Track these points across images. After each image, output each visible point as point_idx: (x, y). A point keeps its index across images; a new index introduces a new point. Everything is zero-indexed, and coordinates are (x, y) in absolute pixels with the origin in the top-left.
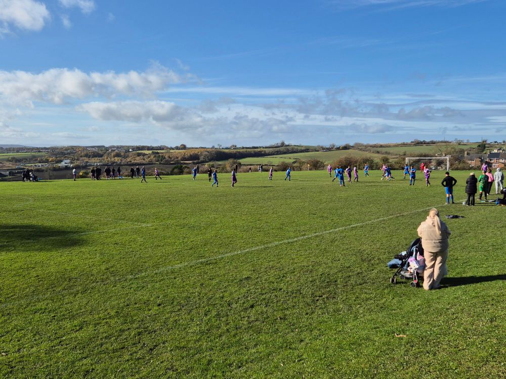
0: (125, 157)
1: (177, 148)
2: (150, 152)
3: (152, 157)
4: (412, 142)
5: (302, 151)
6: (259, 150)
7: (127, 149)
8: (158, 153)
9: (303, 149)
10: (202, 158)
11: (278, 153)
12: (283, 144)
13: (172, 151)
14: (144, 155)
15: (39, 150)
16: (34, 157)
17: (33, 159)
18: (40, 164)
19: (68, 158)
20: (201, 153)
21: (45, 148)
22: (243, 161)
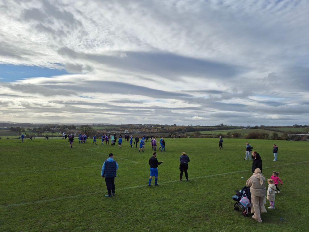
0: (150, 129)
1: (172, 126)
2: (160, 127)
3: (161, 129)
4: (294, 126)
5: (232, 129)
6: (210, 127)
7: (151, 126)
8: (164, 128)
9: (233, 127)
10: (183, 131)
11: (220, 129)
12: (222, 125)
13: (170, 127)
14: (158, 128)
15: (117, 126)
16: (114, 128)
17: (114, 129)
18: (117, 132)
19: (127, 129)
20: (183, 128)
21: (119, 125)
22: (202, 132)
